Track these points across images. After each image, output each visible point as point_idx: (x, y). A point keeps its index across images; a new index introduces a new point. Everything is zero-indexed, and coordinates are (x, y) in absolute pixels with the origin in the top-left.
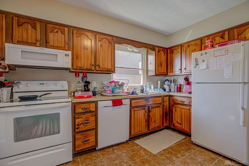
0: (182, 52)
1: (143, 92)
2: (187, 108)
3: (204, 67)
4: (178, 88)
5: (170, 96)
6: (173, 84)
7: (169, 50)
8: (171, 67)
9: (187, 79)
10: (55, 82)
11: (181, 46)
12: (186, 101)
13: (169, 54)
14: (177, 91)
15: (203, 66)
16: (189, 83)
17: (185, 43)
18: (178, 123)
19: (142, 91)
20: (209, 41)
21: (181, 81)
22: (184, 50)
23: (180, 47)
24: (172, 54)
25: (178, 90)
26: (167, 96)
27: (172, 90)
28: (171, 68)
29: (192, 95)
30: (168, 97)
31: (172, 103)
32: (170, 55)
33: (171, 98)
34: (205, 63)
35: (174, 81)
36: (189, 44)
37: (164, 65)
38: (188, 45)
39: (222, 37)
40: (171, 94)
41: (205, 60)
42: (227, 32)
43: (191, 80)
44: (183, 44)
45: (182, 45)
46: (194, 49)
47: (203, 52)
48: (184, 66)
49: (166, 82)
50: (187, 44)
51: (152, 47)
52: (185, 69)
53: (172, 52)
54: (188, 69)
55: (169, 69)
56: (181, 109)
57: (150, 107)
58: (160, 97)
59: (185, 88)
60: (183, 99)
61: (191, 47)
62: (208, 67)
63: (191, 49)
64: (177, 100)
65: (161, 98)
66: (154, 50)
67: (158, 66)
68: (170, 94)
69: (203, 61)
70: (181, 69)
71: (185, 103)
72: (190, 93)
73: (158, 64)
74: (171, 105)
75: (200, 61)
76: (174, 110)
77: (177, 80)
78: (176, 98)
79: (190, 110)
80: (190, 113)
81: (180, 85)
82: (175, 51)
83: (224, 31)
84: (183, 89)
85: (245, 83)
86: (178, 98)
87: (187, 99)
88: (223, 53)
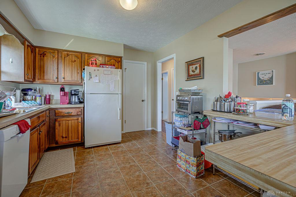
0: (59, 59)
2: (75, 118)
5: (50, 110)
8: (42, 72)
9: (63, 89)
11: (58, 51)
12: (74, 112)
13: (37, 55)
15: (96, 80)
16: (65, 94)
18: (63, 137)
22: (61, 57)
23: (56, 51)
24: (44, 56)
25: (47, 102)
28: (42, 74)
32: (40, 57)
36: (68, 53)
41: (98, 75)
42: (101, 57)
44: (60, 50)
46: (74, 60)
47: (96, 69)
50: (66, 52)
51: (21, 39)
52: (64, 78)
53: (43, 55)
55: (37, 74)
56: (68, 121)
60: (70, 111)
61: (70, 56)
62: (99, 81)
63: (70, 59)
65: (44, 113)
66: (23, 43)
68: (50, 107)
69: (96, 76)
70: (58, 78)
71: (72, 114)
73: (27, 65)
74: (52, 120)
75: (93, 76)
76: (58, 125)
78: (60, 110)
82: (48, 54)
84: (52, 100)
86: (64, 110)
87: (74, 110)
88: (109, 73)
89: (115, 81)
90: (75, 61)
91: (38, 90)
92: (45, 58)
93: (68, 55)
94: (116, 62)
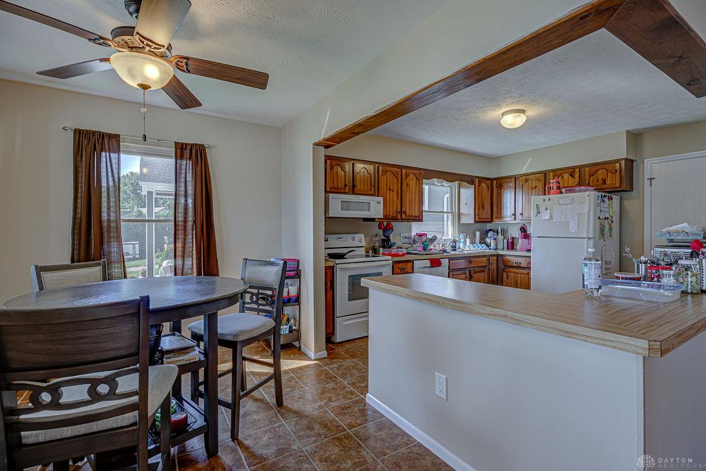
0: (517, 188)
1: (455, 250)
2: (525, 272)
3: (547, 217)
4: (509, 244)
5: (498, 256)
6: (500, 237)
7: (495, 181)
8: (499, 209)
9: (523, 230)
10: (353, 235)
11: (516, 178)
12: (523, 262)
13: (495, 189)
14: (508, 248)
15: (546, 215)
16: (526, 236)
17: (522, 175)
19: (454, 248)
20: (554, 181)
21: (515, 233)
22: (519, 184)
23: (514, 179)
25: (510, 247)
26: (494, 255)
27: (500, 246)
28: (499, 212)
29: (531, 254)
30: (495, 258)
31: (501, 266)
32: (497, 191)
33: (500, 258)
34: (548, 211)
35: (504, 232)
36: (526, 177)
37: (487, 206)
38: (526, 179)
39: (572, 175)
40: (501, 252)
41: (548, 208)
42: (578, 170)
43: (530, 230)
45: (517, 176)
46: (534, 186)
47: (547, 197)
48: (519, 211)
49: (490, 234)
51: (469, 179)
52: (522, 214)
53: (500, 187)
54: (525, 215)
55: (495, 213)
56: (516, 274)
57: (472, 272)
58: (485, 256)
59: (521, 243)
60: (520, 260)
61: (530, 182)
62: (551, 218)
63: (530, 185)
64: (510, 261)
65: (485, 259)
66: (472, 183)
67: (479, 209)
68: (497, 253)
69: (546, 209)
70: (515, 215)
71: (522, 265)
72: (529, 250)
73: (479, 205)
74: (500, 270)
75: (542, 209)
76: (505, 277)
77: (507, 230)
78: (508, 258)
79: (528, 274)
80: (529, 279)
81: (513, 238)
82: (505, 185)
83: (574, 168)
84: (516, 244)
85: (589, 238)
86: (511, 258)
87: (524, 259)
88: (568, 201)
89: (578, 214)
90: (536, 187)
91: (500, 231)
92: (502, 190)
93: (527, 180)
94: (610, 174)
